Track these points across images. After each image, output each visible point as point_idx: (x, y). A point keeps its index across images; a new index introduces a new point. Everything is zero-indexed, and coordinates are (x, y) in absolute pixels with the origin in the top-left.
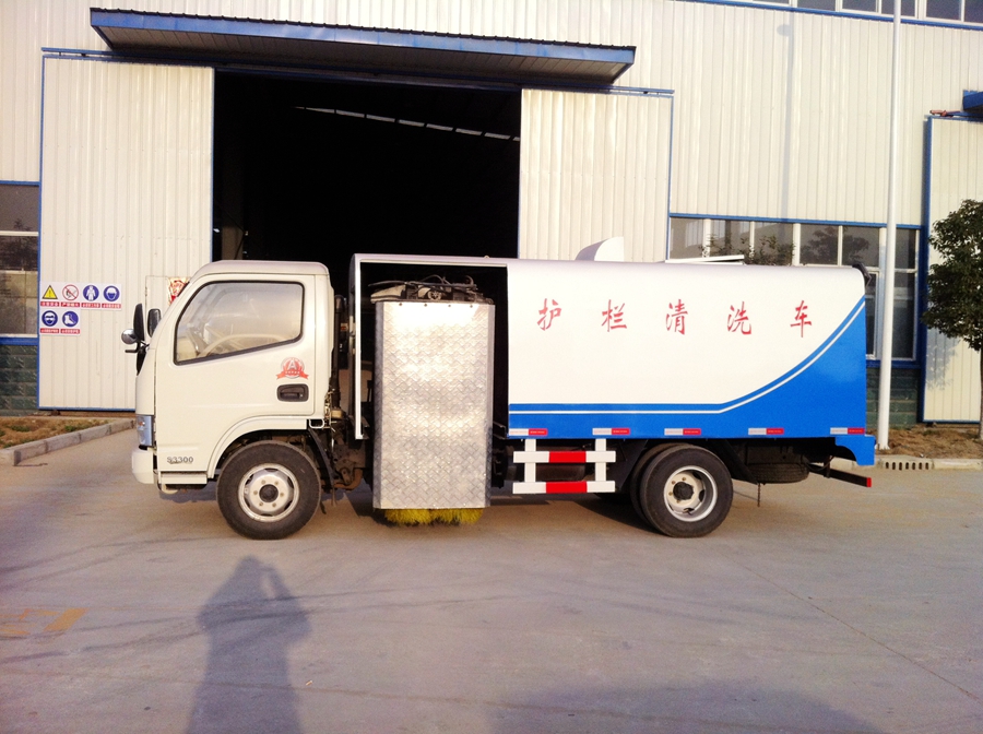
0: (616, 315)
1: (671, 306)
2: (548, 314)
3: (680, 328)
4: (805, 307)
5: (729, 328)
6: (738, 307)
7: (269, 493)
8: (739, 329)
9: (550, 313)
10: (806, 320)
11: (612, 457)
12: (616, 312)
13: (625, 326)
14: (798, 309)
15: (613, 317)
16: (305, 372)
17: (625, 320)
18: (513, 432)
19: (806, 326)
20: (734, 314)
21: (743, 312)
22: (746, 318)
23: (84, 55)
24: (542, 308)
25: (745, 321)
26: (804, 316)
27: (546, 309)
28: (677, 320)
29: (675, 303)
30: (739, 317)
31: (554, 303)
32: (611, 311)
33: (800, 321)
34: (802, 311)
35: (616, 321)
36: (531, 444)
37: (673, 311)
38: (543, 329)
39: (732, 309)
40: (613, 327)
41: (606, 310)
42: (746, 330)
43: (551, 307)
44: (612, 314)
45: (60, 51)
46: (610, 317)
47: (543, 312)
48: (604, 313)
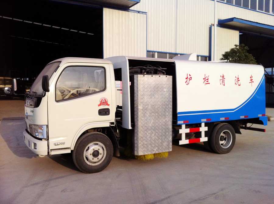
1: (221, 77)
2: (188, 79)
3: (223, 84)
4: (252, 77)
5: (235, 84)
6: (237, 77)
7: (96, 154)
8: (238, 84)
9: (189, 78)
10: (252, 81)
11: (206, 129)
12: (207, 78)
13: (209, 83)
14: (251, 77)
15: (206, 80)
16: (109, 103)
17: (210, 81)
18: (179, 122)
19: (253, 83)
20: (236, 79)
21: (238, 78)
22: (239, 80)
24: (186, 77)
26: (252, 80)
27: (187, 77)
28: (223, 81)
29: (222, 76)
30: (237, 80)
31: (190, 75)
32: (205, 78)
33: (251, 81)
34: (252, 78)
37: (221, 78)
38: (187, 85)
39: (236, 77)
40: (206, 84)
41: (204, 78)
42: (239, 84)
43: (189, 77)
44: (206, 79)
47: (187, 78)
48: (204, 79)
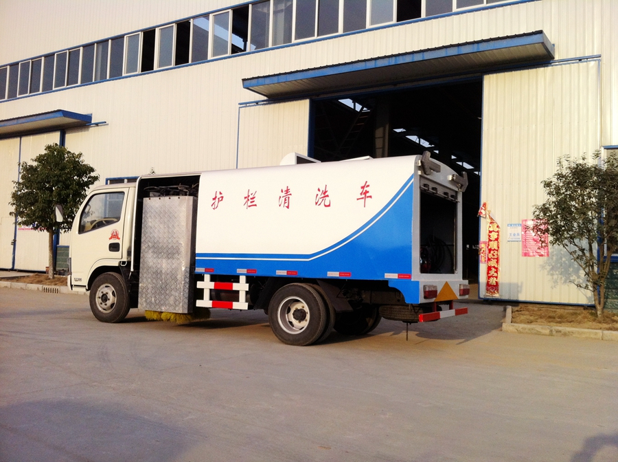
0: (251, 199)
1: (282, 191)
2: (217, 200)
3: (286, 205)
5: (316, 203)
8: (323, 203)
9: (218, 198)
10: (368, 195)
12: (251, 197)
13: (256, 205)
14: (363, 188)
15: (250, 200)
17: (256, 201)
19: (367, 199)
20: (320, 193)
21: (326, 192)
22: (328, 196)
23: (257, 103)
24: (214, 197)
25: (326, 198)
26: (367, 192)
27: (216, 197)
28: (285, 200)
29: (285, 189)
30: (323, 196)
31: (221, 193)
32: (249, 196)
33: (363, 196)
34: (365, 189)
35: (251, 202)
36: (207, 277)
37: (283, 194)
39: (319, 190)
41: (247, 196)
42: (327, 204)
43: (219, 196)
45: (246, 103)
46: (248, 200)
47: (214, 199)
48: (245, 198)
